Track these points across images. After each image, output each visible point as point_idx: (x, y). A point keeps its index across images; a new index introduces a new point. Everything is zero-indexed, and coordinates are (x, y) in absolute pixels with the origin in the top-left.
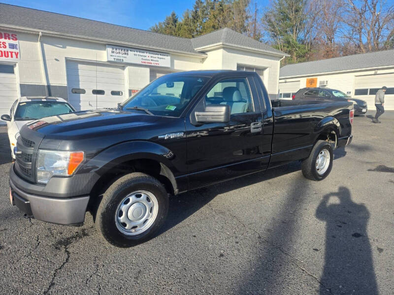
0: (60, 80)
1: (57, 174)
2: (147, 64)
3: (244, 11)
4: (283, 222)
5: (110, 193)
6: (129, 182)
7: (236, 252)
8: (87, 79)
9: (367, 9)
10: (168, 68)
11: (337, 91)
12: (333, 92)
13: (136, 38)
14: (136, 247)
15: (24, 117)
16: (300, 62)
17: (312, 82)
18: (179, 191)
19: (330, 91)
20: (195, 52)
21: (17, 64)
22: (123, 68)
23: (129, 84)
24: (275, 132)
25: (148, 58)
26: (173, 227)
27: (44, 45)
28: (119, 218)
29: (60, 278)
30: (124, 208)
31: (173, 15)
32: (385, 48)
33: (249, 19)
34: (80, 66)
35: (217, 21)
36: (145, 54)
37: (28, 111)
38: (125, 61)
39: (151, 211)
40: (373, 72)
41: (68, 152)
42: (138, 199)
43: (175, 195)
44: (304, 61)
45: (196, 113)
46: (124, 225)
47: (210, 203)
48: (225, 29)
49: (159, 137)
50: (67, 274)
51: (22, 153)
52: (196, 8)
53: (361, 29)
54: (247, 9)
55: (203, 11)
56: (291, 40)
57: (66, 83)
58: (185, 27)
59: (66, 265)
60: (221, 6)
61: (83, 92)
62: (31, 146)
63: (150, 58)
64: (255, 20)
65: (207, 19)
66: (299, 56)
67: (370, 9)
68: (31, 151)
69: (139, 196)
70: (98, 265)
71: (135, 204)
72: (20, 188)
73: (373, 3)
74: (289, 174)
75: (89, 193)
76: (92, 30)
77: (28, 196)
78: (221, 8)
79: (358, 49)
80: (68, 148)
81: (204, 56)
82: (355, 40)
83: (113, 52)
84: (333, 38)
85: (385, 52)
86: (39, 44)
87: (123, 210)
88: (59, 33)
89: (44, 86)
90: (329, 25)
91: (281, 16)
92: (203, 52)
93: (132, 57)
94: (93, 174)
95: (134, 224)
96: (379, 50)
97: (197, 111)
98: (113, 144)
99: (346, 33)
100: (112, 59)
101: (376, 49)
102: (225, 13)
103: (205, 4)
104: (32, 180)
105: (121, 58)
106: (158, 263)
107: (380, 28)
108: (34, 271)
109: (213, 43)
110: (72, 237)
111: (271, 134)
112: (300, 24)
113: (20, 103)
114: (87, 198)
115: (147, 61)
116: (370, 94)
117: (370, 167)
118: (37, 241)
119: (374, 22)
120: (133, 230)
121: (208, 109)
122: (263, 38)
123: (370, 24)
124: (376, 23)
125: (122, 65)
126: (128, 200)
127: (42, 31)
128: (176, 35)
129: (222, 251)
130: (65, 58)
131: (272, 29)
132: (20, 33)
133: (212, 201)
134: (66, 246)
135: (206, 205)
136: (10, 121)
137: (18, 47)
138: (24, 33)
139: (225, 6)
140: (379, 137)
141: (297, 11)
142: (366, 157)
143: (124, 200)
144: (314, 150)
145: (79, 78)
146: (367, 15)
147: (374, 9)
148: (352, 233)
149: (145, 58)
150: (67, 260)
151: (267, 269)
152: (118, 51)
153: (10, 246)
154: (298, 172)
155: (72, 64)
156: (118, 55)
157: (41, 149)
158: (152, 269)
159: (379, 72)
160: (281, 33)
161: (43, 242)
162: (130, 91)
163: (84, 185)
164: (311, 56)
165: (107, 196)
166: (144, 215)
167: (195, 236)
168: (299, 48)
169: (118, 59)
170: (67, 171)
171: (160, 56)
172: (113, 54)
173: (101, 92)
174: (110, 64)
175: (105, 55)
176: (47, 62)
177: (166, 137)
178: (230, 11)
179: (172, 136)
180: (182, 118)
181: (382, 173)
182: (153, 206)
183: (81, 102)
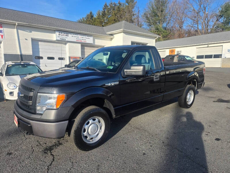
0: (28, 51)
1: (50, 108)
2: (79, 42)
3: (132, 11)
4: (174, 133)
5: (79, 118)
6: (89, 112)
7: (152, 152)
8: (44, 50)
9: (201, 10)
10: (91, 44)
11: (188, 57)
12: (186, 57)
13: (72, 26)
14: (92, 151)
15: (11, 74)
16: (164, 40)
17: (172, 51)
18: (116, 116)
19: (184, 56)
20: (107, 34)
21: (2, 42)
22: (65, 44)
23: (69, 53)
24: (166, 81)
25: (80, 38)
26: (112, 138)
27: (19, 30)
28: (84, 133)
29: (51, 171)
30: (86, 127)
31: (91, 13)
32: (211, 32)
33: (135, 16)
34: (40, 43)
35: (116, 17)
36: (78, 36)
37: (13, 70)
38: (67, 40)
39: (101, 128)
40: (206, 46)
41: (55, 94)
42: (94, 121)
43: (113, 118)
44: (167, 40)
45: (125, 70)
46: (86, 137)
47: (129, 123)
48: (124, 22)
49: (106, 84)
50: (56, 168)
51: (24, 96)
52: (104, 9)
53: (198, 21)
54: (133, 10)
55: (108, 11)
56: (159, 28)
57: (32, 53)
58: (98, 20)
59: (53, 163)
60: (119, 8)
61: (42, 58)
62: (31, 91)
63: (81, 38)
64: (138, 16)
65: (111, 15)
66: (164, 37)
67: (203, 10)
68: (31, 94)
69: (94, 120)
70: (72, 162)
71: (92, 125)
72: (25, 117)
73: (204, 7)
74: (170, 105)
75: (68, 118)
76: (47, 22)
77: (31, 121)
78: (119, 9)
79: (196, 33)
80: (55, 92)
81: (112, 37)
82: (195, 28)
83: (59, 35)
84: (182, 26)
85: (212, 34)
86: (15, 30)
87: (86, 128)
88: (27, 24)
89: (18, 55)
90: (180, 19)
91: (153, 14)
92: (112, 35)
93: (71, 37)
94: (70, 107)
95: (91, 137)
96: (209, 33)
97: (125, 69)
98: (82, 89)
99: (190, 24)
100: (59, 39)
101: (207, 33)
102: (121, 12)
103: (109, 7)
104: (33, 111)
105: (64, 38)
106: (108, 159)
107: (208, 21)
108: (34, 167)
109: (117, 30)
110: (53, 146)
111: (164, 82)
112: (164, 19)
113: (8, 65)
114: (67, 122)
115: (79, 40)
116: (205, 58)
117: (214, 100)
118: (32, 149)
119: (205, 18)
120: (91, 141)
121: (132, 67)
122: (143, 27)
123: (203, 18)
124: (206, 18)
125: (65, 42)
126: (89, 123)
127: (18, 22)
128: (93, 24)
129: (144, 152)
130: (31, 38)
131: (149, 22)
132: (5, 23)
133: (130, 122)
134: (50, 151)
135: (127, 124)
136: (3, 76)
137: (3, 32)
138: (7, 24)
139: (121, 8)
140: (215, 83)
141: (162, 11)
142: (210, 94)
143: (87, 122)
144: (185, 91)
145: (39, 50)
146: (201, 14)
147: (205, 10)
148: (215, 138)
149: (78, 38)
150: (53, 160)
151: (172, 161)
152: (62, 34)
153: (16, 153)
154: (174, 103)
155: (35, 42)
156: (62, 36)
157: (39, 93)
158: (106, 164)
159: (210, 45)
160: (153, 24)
161: (36, 149)
162: (70, 58)
163: (65, 114)
164: (170, 36)
165: (77, 120)
166: (97, 131)
167: (126, 143)
168: (164, 32)
169: (62, 39)
170: (55, 106)
171: (87, 37)
172: (59, 36)
173: (52, 58)
174: (58, 42)
175: (54, 36)
176: (20, 40)
177: (109, 84)
178: (124, 11)
179: (113, 84)
180: (118, 73)
181: (221, 103)
182: (102, 125)
183: (41, 64)
